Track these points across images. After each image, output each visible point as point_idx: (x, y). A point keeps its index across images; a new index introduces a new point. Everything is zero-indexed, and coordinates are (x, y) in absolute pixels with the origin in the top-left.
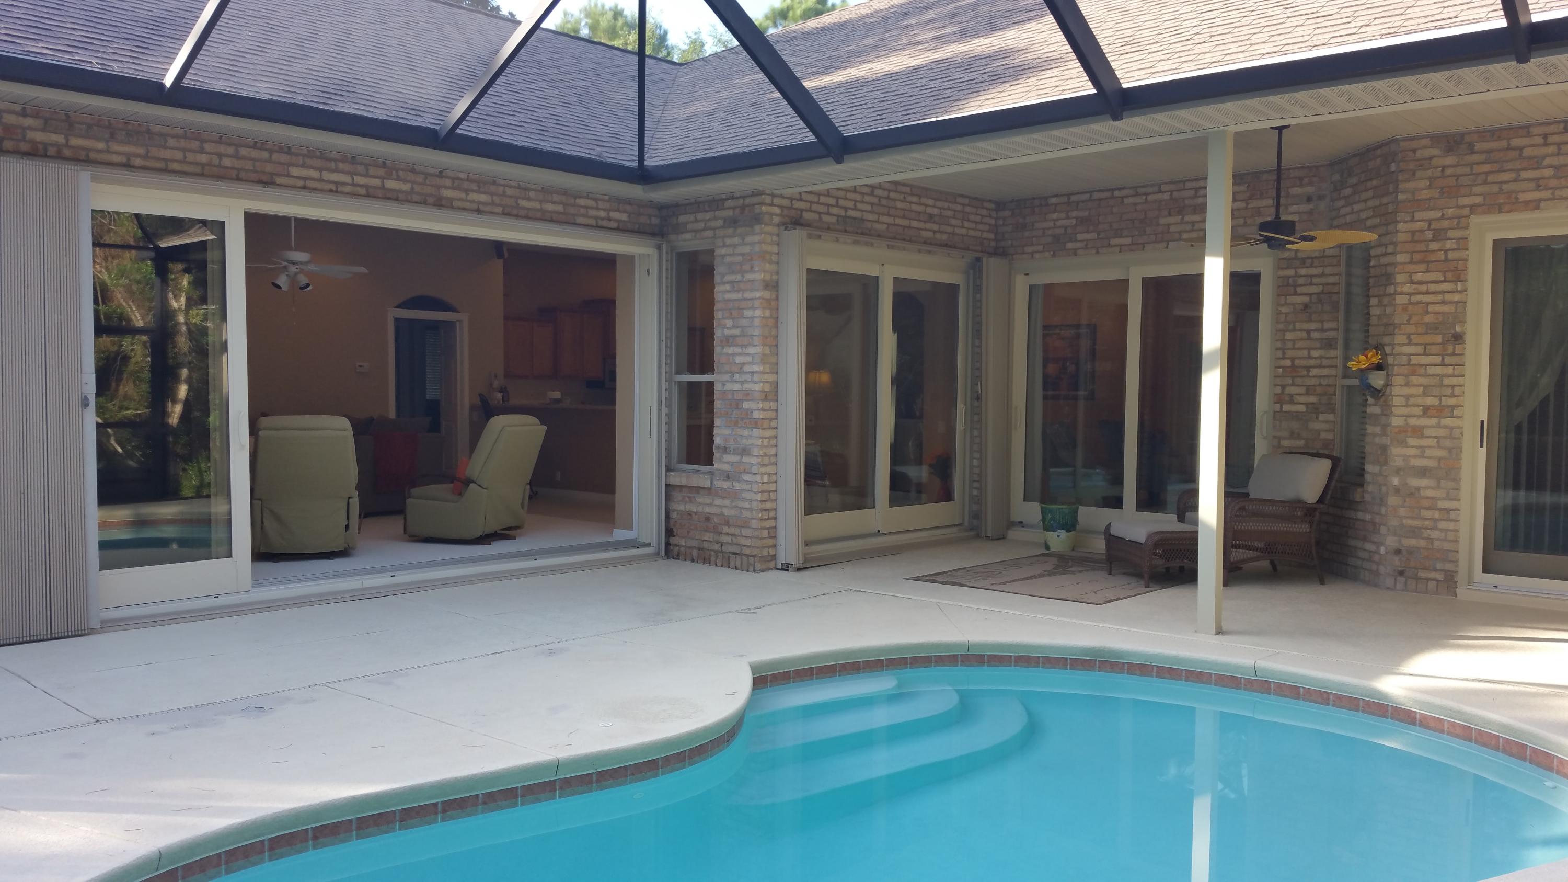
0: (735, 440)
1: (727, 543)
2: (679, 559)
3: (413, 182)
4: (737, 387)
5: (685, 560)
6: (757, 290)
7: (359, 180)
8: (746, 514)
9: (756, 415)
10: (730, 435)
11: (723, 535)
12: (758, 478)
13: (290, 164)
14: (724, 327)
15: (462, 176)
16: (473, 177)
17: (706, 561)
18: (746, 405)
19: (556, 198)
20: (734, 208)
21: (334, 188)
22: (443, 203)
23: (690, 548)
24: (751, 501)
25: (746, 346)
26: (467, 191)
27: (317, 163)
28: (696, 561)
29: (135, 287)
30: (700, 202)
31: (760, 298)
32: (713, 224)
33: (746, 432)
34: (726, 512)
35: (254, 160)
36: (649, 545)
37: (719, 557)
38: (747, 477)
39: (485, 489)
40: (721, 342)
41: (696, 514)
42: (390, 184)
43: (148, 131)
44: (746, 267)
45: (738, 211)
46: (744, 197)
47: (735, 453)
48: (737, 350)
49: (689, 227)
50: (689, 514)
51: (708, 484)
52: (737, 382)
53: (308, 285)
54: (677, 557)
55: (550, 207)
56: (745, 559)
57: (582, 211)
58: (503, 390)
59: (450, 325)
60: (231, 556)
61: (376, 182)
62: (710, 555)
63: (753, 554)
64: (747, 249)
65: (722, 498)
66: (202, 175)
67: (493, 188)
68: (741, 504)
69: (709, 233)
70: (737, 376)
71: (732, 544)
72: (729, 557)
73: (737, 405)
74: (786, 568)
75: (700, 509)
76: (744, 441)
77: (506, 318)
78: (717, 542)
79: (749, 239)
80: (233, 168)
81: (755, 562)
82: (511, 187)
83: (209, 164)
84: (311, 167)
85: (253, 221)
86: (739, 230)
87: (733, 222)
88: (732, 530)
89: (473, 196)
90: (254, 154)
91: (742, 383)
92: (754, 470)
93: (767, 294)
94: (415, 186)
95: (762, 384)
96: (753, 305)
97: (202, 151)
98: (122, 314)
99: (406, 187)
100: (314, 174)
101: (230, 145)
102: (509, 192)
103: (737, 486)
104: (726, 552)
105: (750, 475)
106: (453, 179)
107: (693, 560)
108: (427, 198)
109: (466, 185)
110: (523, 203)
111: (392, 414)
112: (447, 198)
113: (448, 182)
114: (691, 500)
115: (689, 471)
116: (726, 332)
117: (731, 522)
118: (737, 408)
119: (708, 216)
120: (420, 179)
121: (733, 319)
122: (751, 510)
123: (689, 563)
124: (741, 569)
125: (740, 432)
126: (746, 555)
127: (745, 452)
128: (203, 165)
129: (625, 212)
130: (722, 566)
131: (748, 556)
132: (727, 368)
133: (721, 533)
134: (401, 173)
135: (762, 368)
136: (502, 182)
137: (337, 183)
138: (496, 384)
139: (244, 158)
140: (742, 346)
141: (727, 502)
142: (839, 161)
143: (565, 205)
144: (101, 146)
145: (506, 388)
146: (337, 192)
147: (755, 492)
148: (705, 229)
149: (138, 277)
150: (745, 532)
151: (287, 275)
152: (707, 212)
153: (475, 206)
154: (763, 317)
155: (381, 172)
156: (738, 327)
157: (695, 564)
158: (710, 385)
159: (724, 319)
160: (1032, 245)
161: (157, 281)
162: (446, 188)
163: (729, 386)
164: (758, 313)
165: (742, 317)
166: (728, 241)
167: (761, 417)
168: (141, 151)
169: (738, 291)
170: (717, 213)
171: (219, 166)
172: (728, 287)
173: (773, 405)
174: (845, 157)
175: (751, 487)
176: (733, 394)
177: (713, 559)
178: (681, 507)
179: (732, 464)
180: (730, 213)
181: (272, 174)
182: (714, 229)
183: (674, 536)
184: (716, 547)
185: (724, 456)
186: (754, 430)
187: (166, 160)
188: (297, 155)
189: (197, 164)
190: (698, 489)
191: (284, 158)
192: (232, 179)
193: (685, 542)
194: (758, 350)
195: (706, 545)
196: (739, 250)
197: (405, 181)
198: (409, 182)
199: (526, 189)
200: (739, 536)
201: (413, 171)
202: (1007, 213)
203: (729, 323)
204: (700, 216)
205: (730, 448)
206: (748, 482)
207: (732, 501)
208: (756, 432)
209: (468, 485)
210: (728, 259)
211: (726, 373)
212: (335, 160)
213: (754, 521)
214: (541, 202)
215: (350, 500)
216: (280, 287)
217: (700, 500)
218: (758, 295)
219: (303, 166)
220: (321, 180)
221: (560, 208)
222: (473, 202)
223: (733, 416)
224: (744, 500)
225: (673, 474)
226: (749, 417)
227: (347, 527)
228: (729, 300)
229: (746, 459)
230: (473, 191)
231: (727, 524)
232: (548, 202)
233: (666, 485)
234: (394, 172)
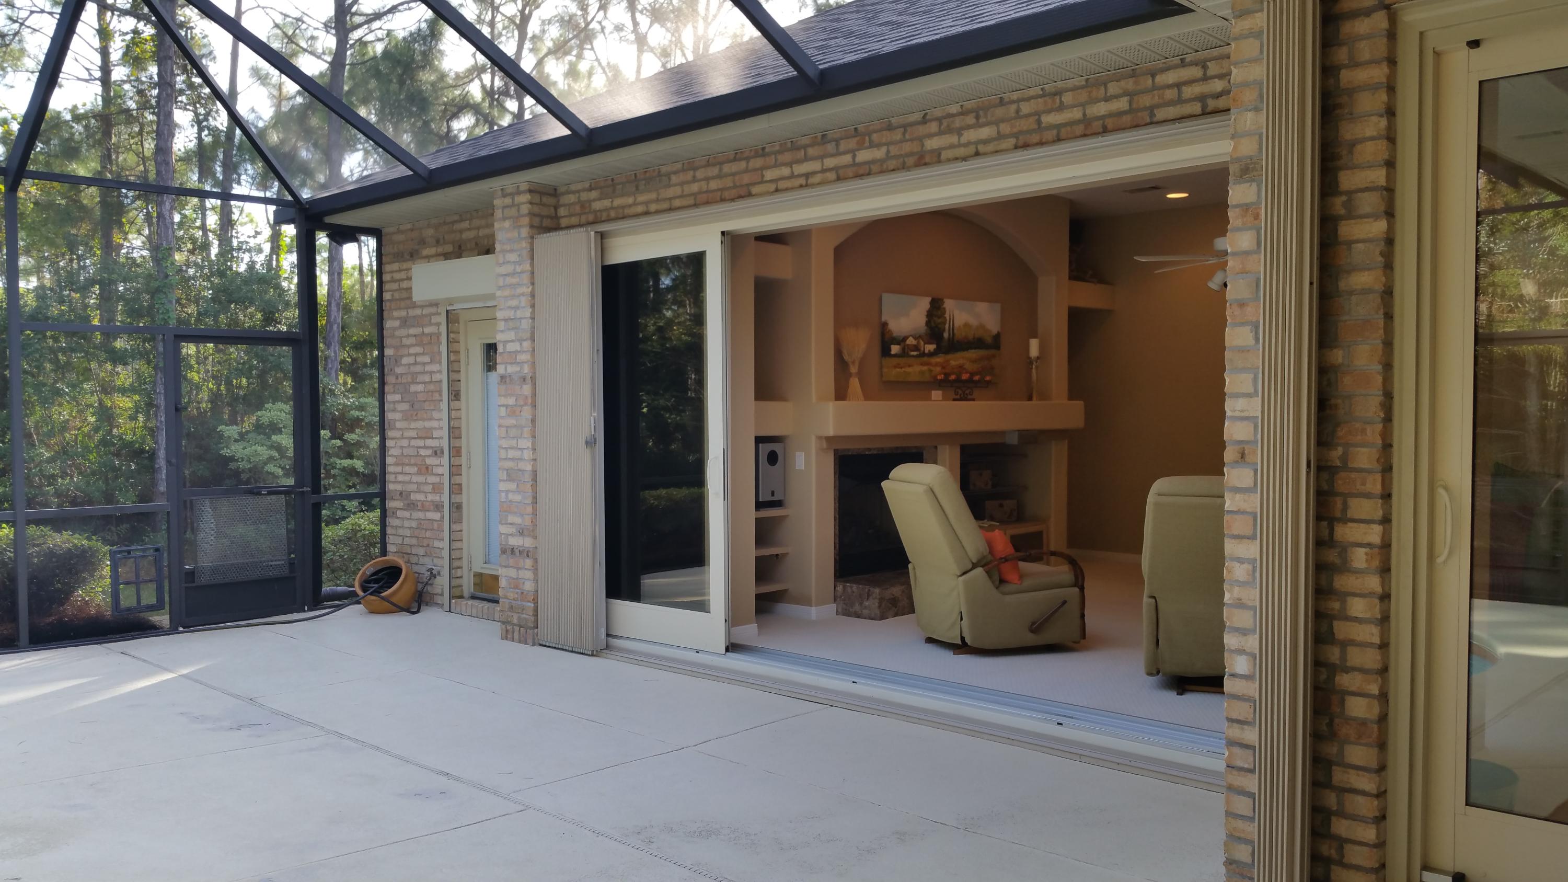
3: (888, 144)
7: (830, 162)
13: (763, 168)
15: (954, 109)
16: (969, 105)
19: (1113, 89)
21: (804, 182)
22: (927, 160)
26: (957, 131)
27: (787, 157)
42: (864, 156)
43: (660, 175)
57: (1170, 94)
61: (848, 159)
66: (695, 205)
67: (1000, 112)
80: (720, 189)
82: (1028, 99)
83: (700, 192)
84: (784, 164)
85: (732, 241)
89: (971, 135)
94: (892, 148)
97: (694, 180)
99: (879, 153)
100: (786, 171)
106: (939, 120)
108: (906, 159)
109: (956, 123)
110: (1047, 119)
112: (931, 151)
113: (933, 127)
120: (897, 135)
128: (694, 195)
134: (874, 136)
136: (1015, 96)
137: (806, 175)
139: (728, 175)
144: (630, 200)
146: (807, 185)
153: (971, 150)
155: (852, 143)
162: (931, 136)
168: (653, 196)
171: (707, 191)
181: (749, 185)
187: (670, 199)
188: (771, 154)
189: (692, 195)
191: (757, 163)
192: (716, 202)
197: (878, 146)
198: (883, 144)
199: (1058, 93)
201: (890, 128)
212: (805, 146)
214: (1083, 105)
219: (777, 164)
220: (792, 176)
221: (1122, 104)
230: (969, 127)
232: (1098, 101)
234: (867, 138)
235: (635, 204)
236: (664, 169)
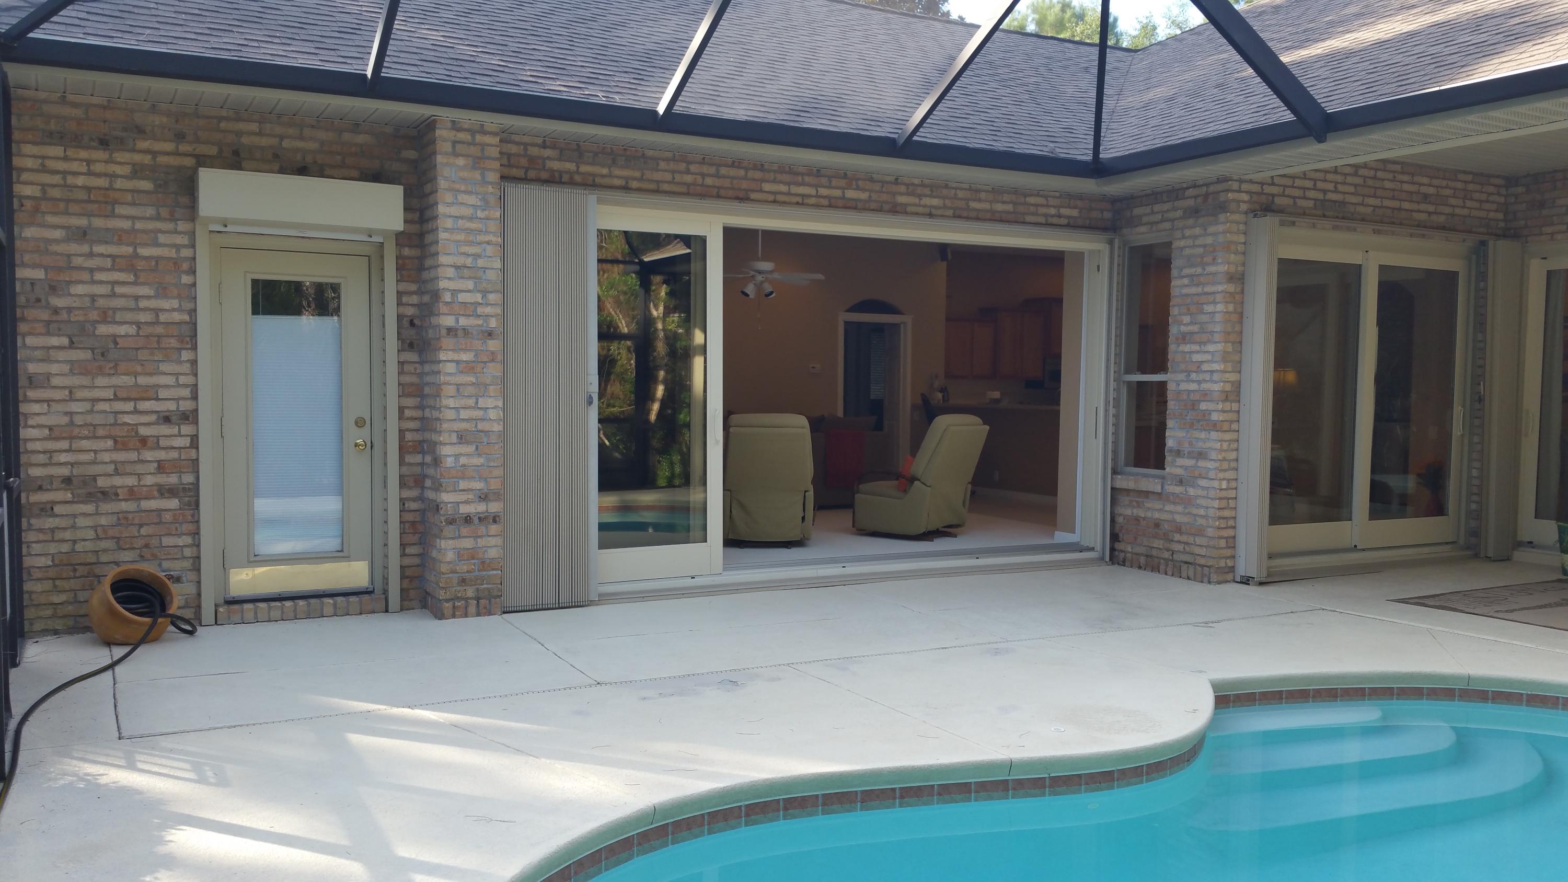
0: (1190, 444)
1: (1179, 551)
2: (1124, 565)
3: (871, 191)
4: (1193, 386)
5: (1132, 567)
6: (1219, 283)
7: (823, 191)
8: (1201, 521)
9: (1215, 417)
10: (1184, 437)
11: (1173, 543)
12: (1216, 484)
13: (763, 181)
14: (1180, 323)
15: (916, 181)
16: (926, 182)
17: (1155, 569)
18: (1203, 406)
19: (1006, 197)
20: (1195, 197)
21: (800, 201)
22: (898, 209)
23: (1136, 554)
24: (1207, 508)
25: (1205, 343)
26: (920, 196)
27: (786, 178)
28: (1143, 568)
29: (622, 298)
30: (1157, 193)
31: (1222, 292)
32: (1171, 215)
33: (1203, 435)
34: (1178, 518)
35: (733, 178)
36: (1093, 549)
37: (1170, 566)
38: (1203, 483)
39: (929, 487)
40: (1177, 339)
41: (1144, 520)
42: (850, 194)
43: (643, 156)
44: (1208, 259)
45: (1199, 200)
46: (1207, 185)
47: (1190, 455)
48: (1195, 347)
49: (1145, 219)
50: (1137, 519)
51: (1158, 489)
52: (1193, 381)
53: (772, 293)
54: (1123, 563)
55: (999, 207)
56: (1199, 569)
57: (1032, 209)
58: (943, 390)
59: (895, 327)
60: (706, 541)
61: (837, 193)
62: (1159, 563)
63: (1209, 564)
64: (1209, 240)
65: (1174, 503)
66: (688, 194)
67: (945, 192)
68: (1195, 511)
69: (1167, 225)
70: (1193, 376)
71: (1184, 552)
72: (1180, 566)
73: (1193, 405)
74: (1246, 581)
75: (1149, 514)
76: (1200, 444)
77: (948, 320)
78: (1168, 550)
79: (1211, 229)
80: (715, 187)
81: (1210, 573)
82: (962, 189)
83: (694, 184)
84: (781, 182)
85: (730, 234)
86: (1201, 220)
87: (1194, 212)
88: (1184, 538)
89: (927, 201)
90: (733, 172)
91: (1199, 382)
92: (1212, 475)
93: (1231, 288)
94: (873, 194)
95: (1222, 384)
96: (1214, 299)
97: (688, 172)
98: (611, 322)
99: (864, 196)
100: (784, 188)
101: (712, 165)
102: (960, 194)
103: (1191, 491)
104: (1177, 561)
105: (1207, 480)
106: (907, 185)
107: (1140, 567)
108: (884, 205)
109: (919, 190)
110: (973, 205)
111: (840, 413)
112: (901, 204)
113: (903, 189)
114: (1139, 505)
115: (1137, 474)
116: (1183, 328)
117: (1183, 528)
118: (1193, 409)
119: (1166, 206)
120: (877, 187)
121: (1191, 314)
122: (1205, 517)
123: (1135, 571)
124: (1195, 580)
125: (1197, 434)
126: (1199, 565)
127: (1201, 455)
128: (688, 185)
129: (1075, 207)
130: (1172, 576)
131: (1202, 566)
132: (1183, 366)
133: (1172, 541)
134: (860, 183)
135: (1223, 367)
136: (954, 185)
137: (803, 196)
138: (937, 384)
139: (724, 177)
140: (1200, 343)
141: (1180, 508)
142: (1321, 139)
143: (1015, 204)
144: (605, 171)
145: (946, 388)
146: (803, 204)
147: (1212, 499)
148: (1162, 221)
149: (625, 288)
150: (1199, 540)
151: (754, 284)
152: (1165, 202)
153: (927, 210)
154: (1225, 312)
155: (842, 183)
156: (1196, 323)
157: (1142, 572)
158: (1163, 385)
159: (1180, 314)
160: (1552, 224)
161: (642, 292)
162: (902, 194)
163: (1183, 386)
164: (1220, 307)
165: (1201, 312)
166: (1188, 232)
167: (1221, 419)
168: (637, 174)
169: (1197, 285)
170: (1176, 204)
171: (702, 185)
172: (1186, 281)
173: (1235, 406)
174: (1328, 135)
175: (1207, 493)
176: (1188, 395)
177: (1162, 568)
178: (1128, 512)
179: (1186, 468)
180: (1191, 202)
181: (747, 191)
182: (1172, 220)
183: (1119, 541)
184: (1167, 555)
185: (1177, 460)
186: (1212, 433)
187: (658, 182)
188: (769, 171)
189: (685, 184)
190: (1147, 494)
191: (758, 175)
192: (711, 196)
193: (1132, 548)
194: (1220, 347)
195: (1154, 553)
196: (1199, 242)
197: (863, 190)
198: (867, 190)
199: (978, 191)
200: (1192, 544)
201: (871, 180)
202: (1520, 190)
203: (1187, 319)
204: (1157, 208)
205: (1184, 451)
206: (1203, 488)
207: (1185, 508)
208: (1214, 435)
209: (913, 483)
210: (1187, 252)
211: (1182, 371)
212: (803, 174)
213: (1210, 530)
214: (991, 202)
215: (807, 493)
216: (747, 295)
217: (1148, 505)
218: (1220, 288)
219: (774, 181)
220: (789, 194)
221: (1010, 207)
222: (925, 206)
223: (1188, 418)
224: (1199, 506)
225: (1119, 477)
226: (1207, 418)
227: (803, 518)
228: (1187, 295)
229: (1201, 463)
230: (926, 196)
231: (1179, 530)
232: (998, 202)
233: (1112, 488)
234: (854, 182)
235: (610, 176)
236: (650, 153)
